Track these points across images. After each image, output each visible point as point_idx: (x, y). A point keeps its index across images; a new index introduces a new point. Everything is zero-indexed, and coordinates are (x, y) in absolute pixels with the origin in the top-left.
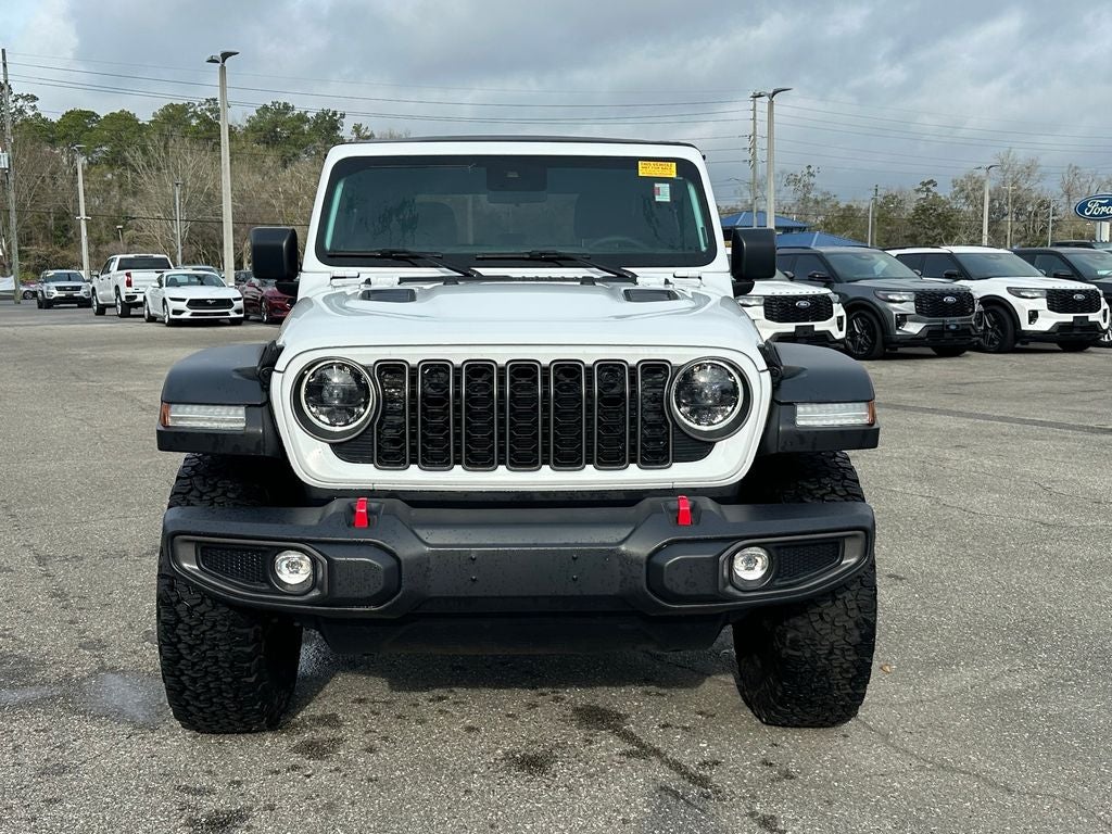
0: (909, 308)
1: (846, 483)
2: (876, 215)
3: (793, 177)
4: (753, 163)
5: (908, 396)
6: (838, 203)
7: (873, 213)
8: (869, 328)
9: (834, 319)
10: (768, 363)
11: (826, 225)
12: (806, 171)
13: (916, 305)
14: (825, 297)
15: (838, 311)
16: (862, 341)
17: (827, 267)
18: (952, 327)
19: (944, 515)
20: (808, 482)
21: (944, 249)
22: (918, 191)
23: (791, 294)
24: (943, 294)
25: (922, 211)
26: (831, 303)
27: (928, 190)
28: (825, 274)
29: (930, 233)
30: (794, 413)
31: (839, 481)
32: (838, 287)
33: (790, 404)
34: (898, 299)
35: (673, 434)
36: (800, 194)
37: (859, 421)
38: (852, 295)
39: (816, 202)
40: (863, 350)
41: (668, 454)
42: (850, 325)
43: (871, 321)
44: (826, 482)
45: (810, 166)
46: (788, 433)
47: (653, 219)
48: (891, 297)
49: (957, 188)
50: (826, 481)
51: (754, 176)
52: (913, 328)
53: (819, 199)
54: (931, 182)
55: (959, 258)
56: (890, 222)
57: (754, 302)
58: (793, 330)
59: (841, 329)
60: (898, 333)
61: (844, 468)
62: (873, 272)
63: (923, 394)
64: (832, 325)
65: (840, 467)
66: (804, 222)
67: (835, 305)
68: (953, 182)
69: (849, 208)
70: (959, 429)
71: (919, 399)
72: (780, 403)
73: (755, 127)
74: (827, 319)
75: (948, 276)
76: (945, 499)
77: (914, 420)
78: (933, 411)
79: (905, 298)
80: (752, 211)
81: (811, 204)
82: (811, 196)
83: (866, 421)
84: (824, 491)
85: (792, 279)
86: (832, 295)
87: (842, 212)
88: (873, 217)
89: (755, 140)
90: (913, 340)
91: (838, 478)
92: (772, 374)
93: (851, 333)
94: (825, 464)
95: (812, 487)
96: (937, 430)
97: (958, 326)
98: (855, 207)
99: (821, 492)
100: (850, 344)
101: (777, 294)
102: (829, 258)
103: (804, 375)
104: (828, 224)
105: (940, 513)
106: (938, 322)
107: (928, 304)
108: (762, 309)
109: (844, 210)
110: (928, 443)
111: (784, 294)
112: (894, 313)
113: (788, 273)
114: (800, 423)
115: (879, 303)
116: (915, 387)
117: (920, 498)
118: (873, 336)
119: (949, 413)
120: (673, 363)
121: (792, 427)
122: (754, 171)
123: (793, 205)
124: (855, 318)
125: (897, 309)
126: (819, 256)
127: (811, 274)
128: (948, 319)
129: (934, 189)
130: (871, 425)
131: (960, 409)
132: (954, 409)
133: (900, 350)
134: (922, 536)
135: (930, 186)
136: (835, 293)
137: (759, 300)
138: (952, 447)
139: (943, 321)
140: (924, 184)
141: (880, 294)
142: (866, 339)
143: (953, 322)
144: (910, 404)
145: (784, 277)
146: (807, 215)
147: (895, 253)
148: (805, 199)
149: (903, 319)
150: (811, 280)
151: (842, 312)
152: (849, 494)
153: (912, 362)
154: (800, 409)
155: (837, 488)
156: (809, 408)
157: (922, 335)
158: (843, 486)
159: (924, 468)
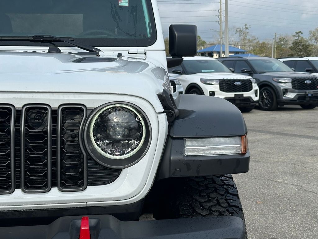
0: (289, 86)
1: (229, 196)
2: (276, 46)
3: (239, 30)
4: (220, 22)
5: (288, 128)
6: (259, 41)
7: (274, 45)
8: (269, 95)
9: (253, 91)
10: (165, 107)
11: (254, 51)
12: (245, 27)
13: (292, 84)
14: (249, 81)
15: (255, 87)
16: (267, 102)
17: (250, 67)
18: (310, 95)
19: (305, 197)
20: (200, 196)
21: (306, 59)
22: (294, 36)
23: (232, 79)
24: (305, 79)
25: (296, 43)
26: (252, 83)
27: (299, 36)
28: (249, 69)
29: (300, 53)
30: (183, 146)
31: (223, 195)
32: (255, 75)
33: (182, 138)
34: (283, 81)
35: (87, 163)
36: (242, 37)
37: (233, 151)
38: (262, 80)
39: (249, 40)
40: (267, 106)
41: (83, 179)
42: (261, 94)
43: (271, 92)
44: (213, 197)
45: (246, 25)
46: (178, 162)
47: (117, 17)
48: (280, 81)
49: (311, 35)
50: (213, 195)
51: (221, 29)
52: (291, 96)
53: (251, 39)
54: (300, 32)
55: (312, 63)
56: (282, 50)
57: (214, 83)
58: (233, 96)
59: (256, 96)
60: (284, 98)
61: (227, 185)
62: (272, 69)
63: (295, 128)
64: (252, 94)
65: (225, 184)
66: (244, 49)
67: (253, 84)
68: (310, 32)
69: (264, 43)
70: (313, 146)
71: (293, 130)
72: (174, 138)
73: (221, 6)
74: (250, 91)
75: (307, 71)
76: (306, 187)
77: (290, 141)
78: (300, 136)
79: (287, 81)
80: (220, 44)
81: (247, 41)
82: (247, 38)
83: (239, 151)
84: (211, 204)
85: (233, 72)
86: (252, 80)
87: (260, 45)
88: (274, 47)
89: (221, 12)
90: (291, 101)
91: (223, 193)
92: (168, 116)
93: (261, 98)
94: (214, 182)
95: (203, 201)
96: (302, 146)
97: (312, 94)
98: (266, 43)
99: (209, 205)
100: (261, 103)
101: (225, 79)
102: (251, 62)
103: (193, 116)
104: (255, 50)
105: (303, 195)
106: (302, 92)
107: (298, 84)
108: (218, 86)
109: (262, 44)
110: (298, 153)
111: (229, 79)
112: (282, 88)
113: (231, 69)
114: (188, 153)
115: (275, 84)
116: (291, 124)
117: (292, 186)
118: (272, 99)
119: (308, 137)
120: (87, 106)
121: (180, 157)
122: (221, 26)
123: (239, 42)
124: (263, 90)
125: (283, 86)
126: (246, 61)
127: (242, 69)
128: (307, 91)
129: (301, 35)
130: (243, 154)
131: (313, 135)
132: (310, 135)
133: (285, 106)
134: (293, 211)
135: (300, 34)
136: (254, 78)
137: (217, 81)
138: (309, 156)
139: (305, 92)
140: (297, 33)
141: (275, 79)
142: (269, 101)
143: (310, 93)
144: (288, 133)
145: (229, 71)
146: (245, 46)
147: (282, 60)
148: (244, 39)
149: (286, 91)
150: (243, 72)
151: (257, 88)
152: (230, 205)
153: (290, 112)
154: (188, 142)
155: (221, 201)
156: (195, 141)
157: (295, 99)
158: (226, 200)
159: (295, 168)
